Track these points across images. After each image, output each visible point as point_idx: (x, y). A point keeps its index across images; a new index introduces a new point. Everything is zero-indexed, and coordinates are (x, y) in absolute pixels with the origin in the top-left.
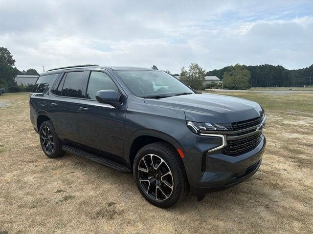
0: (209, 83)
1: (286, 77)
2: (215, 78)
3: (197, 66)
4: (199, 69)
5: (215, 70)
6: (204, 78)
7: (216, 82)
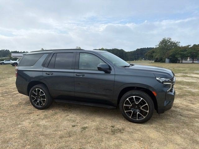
1: (125, 55)
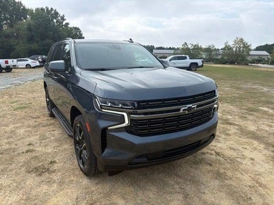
0: (256, 58)
2: (265, 53)
3: (242, 40)
4: (244, 43)
5: (267, 45)
6: (248, 53)
7: (263, 57)
